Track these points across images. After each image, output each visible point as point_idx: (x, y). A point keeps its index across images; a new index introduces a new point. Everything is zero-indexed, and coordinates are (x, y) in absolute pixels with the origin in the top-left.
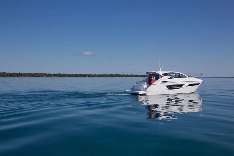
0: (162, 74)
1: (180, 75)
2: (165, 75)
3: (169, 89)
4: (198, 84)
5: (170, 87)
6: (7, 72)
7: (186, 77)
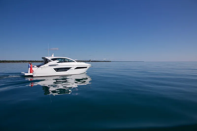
0: (51, 59)
1: (69, 60)
2: (54, 60)
3: (57, 71)
4: (86, 67)
5: (57, 70)
6: (19, 60)
7: (74, 62)
